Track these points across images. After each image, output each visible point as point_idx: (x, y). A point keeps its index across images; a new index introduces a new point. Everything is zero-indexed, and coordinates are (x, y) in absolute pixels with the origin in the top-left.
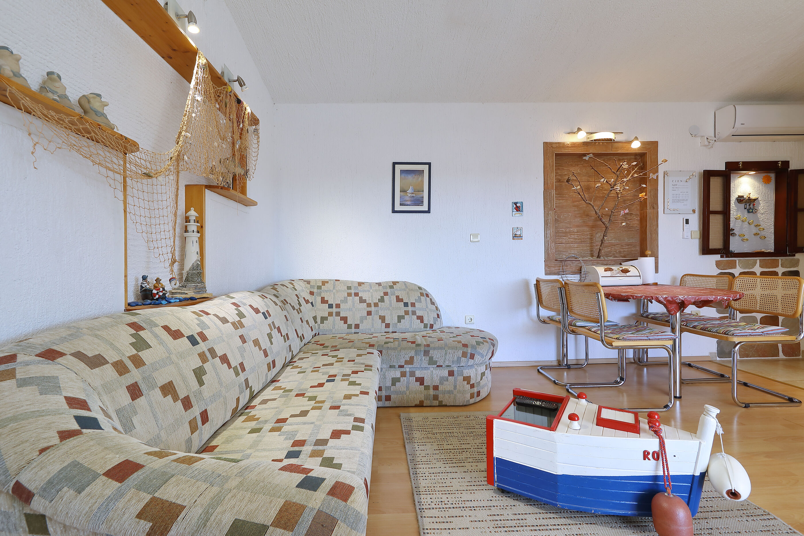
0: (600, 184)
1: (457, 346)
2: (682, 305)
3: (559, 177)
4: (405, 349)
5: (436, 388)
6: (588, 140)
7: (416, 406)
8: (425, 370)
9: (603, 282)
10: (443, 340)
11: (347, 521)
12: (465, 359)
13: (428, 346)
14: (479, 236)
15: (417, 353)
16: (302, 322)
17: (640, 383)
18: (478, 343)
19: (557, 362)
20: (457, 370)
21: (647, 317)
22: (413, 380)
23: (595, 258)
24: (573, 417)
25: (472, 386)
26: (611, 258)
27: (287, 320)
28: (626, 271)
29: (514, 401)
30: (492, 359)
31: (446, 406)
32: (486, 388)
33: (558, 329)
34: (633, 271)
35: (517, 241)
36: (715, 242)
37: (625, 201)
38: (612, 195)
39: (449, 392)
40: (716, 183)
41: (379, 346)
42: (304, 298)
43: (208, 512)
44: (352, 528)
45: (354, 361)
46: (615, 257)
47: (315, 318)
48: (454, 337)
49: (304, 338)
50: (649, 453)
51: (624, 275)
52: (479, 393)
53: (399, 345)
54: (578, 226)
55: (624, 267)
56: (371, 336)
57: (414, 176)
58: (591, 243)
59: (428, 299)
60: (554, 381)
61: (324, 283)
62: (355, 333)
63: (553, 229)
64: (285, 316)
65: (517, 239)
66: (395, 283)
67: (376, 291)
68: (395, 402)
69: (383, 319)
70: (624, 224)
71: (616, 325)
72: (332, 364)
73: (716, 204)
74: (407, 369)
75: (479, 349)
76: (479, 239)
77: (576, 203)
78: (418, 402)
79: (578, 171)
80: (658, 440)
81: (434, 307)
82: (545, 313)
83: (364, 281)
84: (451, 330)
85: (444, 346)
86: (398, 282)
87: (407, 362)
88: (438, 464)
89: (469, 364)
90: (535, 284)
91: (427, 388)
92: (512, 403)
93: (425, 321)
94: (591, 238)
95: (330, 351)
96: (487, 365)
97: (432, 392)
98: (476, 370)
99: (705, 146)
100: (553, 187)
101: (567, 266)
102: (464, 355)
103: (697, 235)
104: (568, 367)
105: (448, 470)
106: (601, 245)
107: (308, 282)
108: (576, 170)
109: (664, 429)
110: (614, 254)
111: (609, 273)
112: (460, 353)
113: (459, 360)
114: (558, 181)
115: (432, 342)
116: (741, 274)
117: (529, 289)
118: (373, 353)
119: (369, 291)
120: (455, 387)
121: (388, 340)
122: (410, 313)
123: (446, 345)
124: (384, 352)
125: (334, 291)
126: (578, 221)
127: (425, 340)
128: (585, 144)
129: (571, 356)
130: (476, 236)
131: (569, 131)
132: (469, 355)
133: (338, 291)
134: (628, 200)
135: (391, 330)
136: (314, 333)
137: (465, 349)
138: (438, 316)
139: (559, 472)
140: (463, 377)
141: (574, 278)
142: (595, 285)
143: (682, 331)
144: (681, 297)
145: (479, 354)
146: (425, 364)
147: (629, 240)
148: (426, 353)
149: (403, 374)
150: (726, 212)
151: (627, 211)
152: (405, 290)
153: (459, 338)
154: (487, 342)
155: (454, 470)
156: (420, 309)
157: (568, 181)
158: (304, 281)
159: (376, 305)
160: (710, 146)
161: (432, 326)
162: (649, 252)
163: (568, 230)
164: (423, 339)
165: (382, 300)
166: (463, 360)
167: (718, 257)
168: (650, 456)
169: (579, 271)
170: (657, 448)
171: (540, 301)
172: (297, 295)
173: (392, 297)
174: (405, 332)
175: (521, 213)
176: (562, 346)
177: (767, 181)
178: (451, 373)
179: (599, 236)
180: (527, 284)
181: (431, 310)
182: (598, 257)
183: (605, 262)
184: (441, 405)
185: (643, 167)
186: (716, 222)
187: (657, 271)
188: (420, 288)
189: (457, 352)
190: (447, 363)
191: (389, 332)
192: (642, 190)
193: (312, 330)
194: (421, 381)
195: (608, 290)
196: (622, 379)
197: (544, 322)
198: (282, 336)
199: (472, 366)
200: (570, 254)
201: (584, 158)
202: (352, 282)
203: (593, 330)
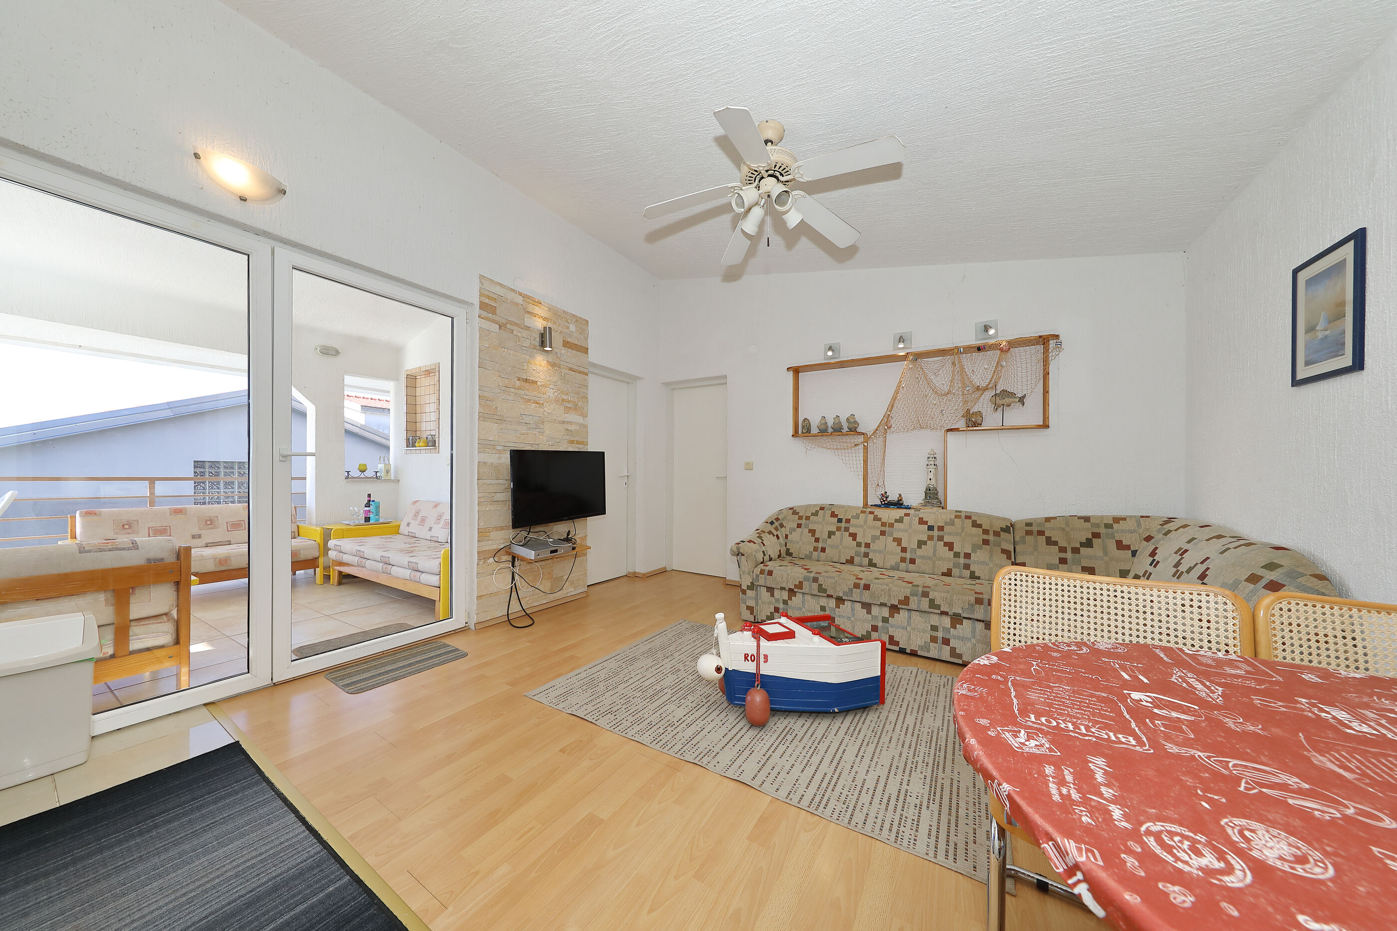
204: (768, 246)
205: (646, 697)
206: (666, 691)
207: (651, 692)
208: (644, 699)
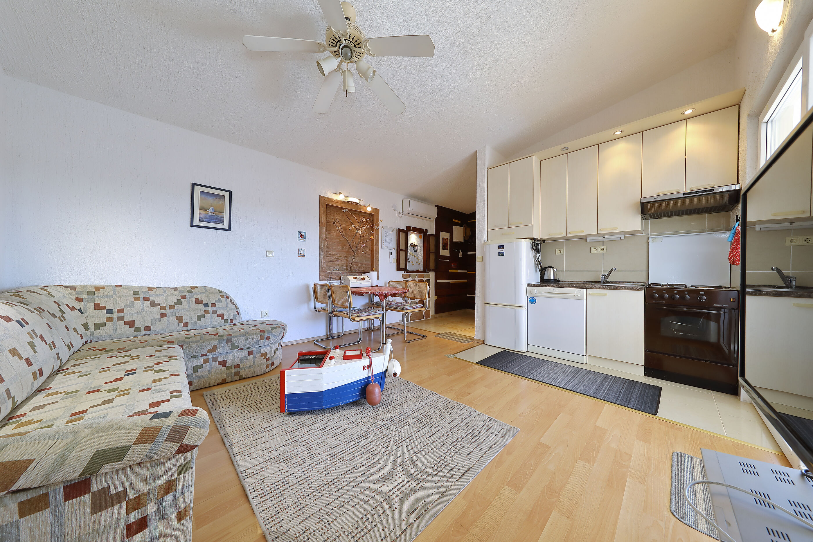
0: (351, 228)
1: (256, 332)
2: (386, 296)
3: (329, 220)
4: (207, 340)
5: (237, 366)
6: (346, 200)
7: (218, 384)
8: (228, 354)
9: (352, 285)
10: (243, 330)
11: (197, 424)
12: (262, 341)
13: (231, 335)
14: (273, 253)
15: (219, 342)
16: (68, 330)
17: (370, 340)
18: (273, 329)
19: (326, 336)
20: (256, 350)
21: (373, 304)
22: (216, 364)
23: (348, 271)
24: (331, 358)
25: (268, 359)
26: (357, 271)
27: (51, 328)
28: (363, 279)
29: (298, 359)
30: (283, 338)
31: (246, 378)
32: (278, 360)
33: (327, 315)
34: (367, 279)
35: (301, 258)
36: (402, 266)
37: (364, 239)
38: (358, 235)
39: (249, 367)
40: (402, 235)
41: (179, 342)
42: (67, 305)
43: (64, 455)
44: (201, 428)
45: (154, 355)
46: (359, 271)
47: (86, 326)
48: (253, 327)
49: (72, 346)
50: (365, 367)
51: (362, 280)
52: (273, 364)
53: (201, 338)
54: (339, 251)
55: (363, 277)
56: (168, 335)
57: (215, 198)
58: (347, 262)
59: (228, 300)
60: (324, 347)
61: (98, 289)
62: (144, 335)
63: (325, 252)
64: (47, 324)
65: (301, 257)
66: (193, 288)
67: (172, 295)
68: (197, 386)
69: (180, 319)
70: (363, 252)
71: (358, 309)
72: (127, 362)
73: (402, 247)
74: (210, 356)
75: (273, 333)
76: (273, 255)
77: (338, 237)
78: (220, 381)
79: (340, 218)
80: (369, 359)
81: (234, 306)
82: (319, 305)
83: (155, 287)
84: (250, 323)
85: (245, 334)
86: (197, 287)
87: (209, 351)
88: (242, 415)
89: (266, 344)
90: (313, 287)
91: (229, 368)
92: (297, 361)
93: (226, 318)
94: (347, 259)
95: (118, 353)
96: (279, 343)
97: (233, 370)
98: (271, 348)
99: (398, 216)
100: (325, 225)
101: (333, 276)
102: (262, 338)
103: (395, 261)
104: (333, 338)
105: (251, 415)
106: (352, 264)
107: (73, 288)
108: (338, 217)
109: (372, 354)
110: (358, 269)
111: (355, 280)
112: (259, 337)
113: (257, 342)
114: (328, 222)
115: (235, 332)
116: (411, 280)
117: (309, 289)
118: (175, 347)
119: (162, 295)
120: (254, 362)
121: (188, 336)
122: (211, 312)
123: (246, 333)
124: (185, 346)
125: (114, 296)
126: (339, 248)
127: (227, 331)
128: (344, 202)
129: (335, 331)
130: (271, 252)
131: (335, 192)
132: (265, 338)
133: (120, 297)
134: (366, 239)
135: (189, 328)
136: (84, 340)
137: (263, 334)
138: (238, 313)
139: (324, 389)
140: (260, 354)
141: (336, 283)
142: (346, 287)
143: (386, 310)
144: (385, 292)
145: (274, 336)
146: (227, 349)
147: (366, 262)
148: (229, 341)
149: (206, 361)
150: (406, 251)
151: (364, 245)
152: (204, 293)
153: (257, 327)
154: (279, 327)
155: (255, 414)
156: (220, 309)
157: (334, 223)
158: (64, 287)
159: (172, 307)
160: (400, 217)
161: (232, 321)
162: (374, 269)
163: (334, 253)
164: (225, 331)
165: (179, 302)
166: (261, 342)
167: (403, 272)
168: (366, 368)
169: (340, 279)
170: (368, 363)
171: (316, 298)
172: (56, 302)
173: (191, 299)
174: (205, 328)
175: (305, 239)
176: (330, 325)
177: (420, 237)
178: (251, 353)
179: (351, 258)
180: (307, 287)
181: (231, 309)
182: (350, 270)
183: (354, 274)
184: (242, 379)
185: (372, 222)
186: (402, 254)
187: (378, 279)
188: (220, 291)
189: (256, 337)
190: (247, 346)
191: (187, 330)
192: (372, 234)
193: (82, 338)
194: (223, 363)
195: (353, 290)
196: (360, 339)
197: (319, 311)
198: (47, 344)
199: (268, 345)
200: (335, 268)
201: (343, 211)
202: (140, 287)
203: (346, 313)
204: (346, 96)
205: (428, 417)
206: (413, 421)
207: (424, 421)
208: (430, 416)
